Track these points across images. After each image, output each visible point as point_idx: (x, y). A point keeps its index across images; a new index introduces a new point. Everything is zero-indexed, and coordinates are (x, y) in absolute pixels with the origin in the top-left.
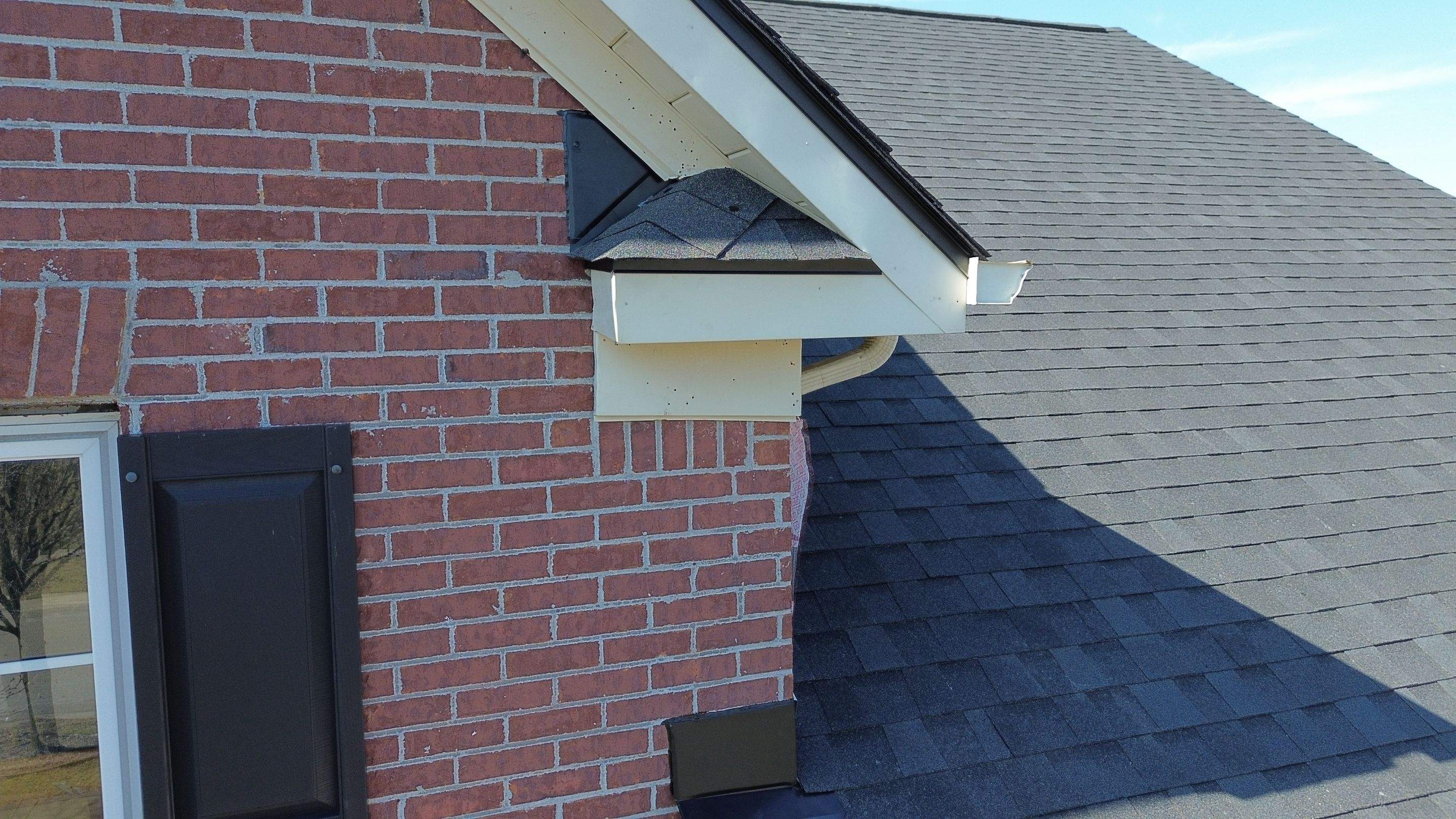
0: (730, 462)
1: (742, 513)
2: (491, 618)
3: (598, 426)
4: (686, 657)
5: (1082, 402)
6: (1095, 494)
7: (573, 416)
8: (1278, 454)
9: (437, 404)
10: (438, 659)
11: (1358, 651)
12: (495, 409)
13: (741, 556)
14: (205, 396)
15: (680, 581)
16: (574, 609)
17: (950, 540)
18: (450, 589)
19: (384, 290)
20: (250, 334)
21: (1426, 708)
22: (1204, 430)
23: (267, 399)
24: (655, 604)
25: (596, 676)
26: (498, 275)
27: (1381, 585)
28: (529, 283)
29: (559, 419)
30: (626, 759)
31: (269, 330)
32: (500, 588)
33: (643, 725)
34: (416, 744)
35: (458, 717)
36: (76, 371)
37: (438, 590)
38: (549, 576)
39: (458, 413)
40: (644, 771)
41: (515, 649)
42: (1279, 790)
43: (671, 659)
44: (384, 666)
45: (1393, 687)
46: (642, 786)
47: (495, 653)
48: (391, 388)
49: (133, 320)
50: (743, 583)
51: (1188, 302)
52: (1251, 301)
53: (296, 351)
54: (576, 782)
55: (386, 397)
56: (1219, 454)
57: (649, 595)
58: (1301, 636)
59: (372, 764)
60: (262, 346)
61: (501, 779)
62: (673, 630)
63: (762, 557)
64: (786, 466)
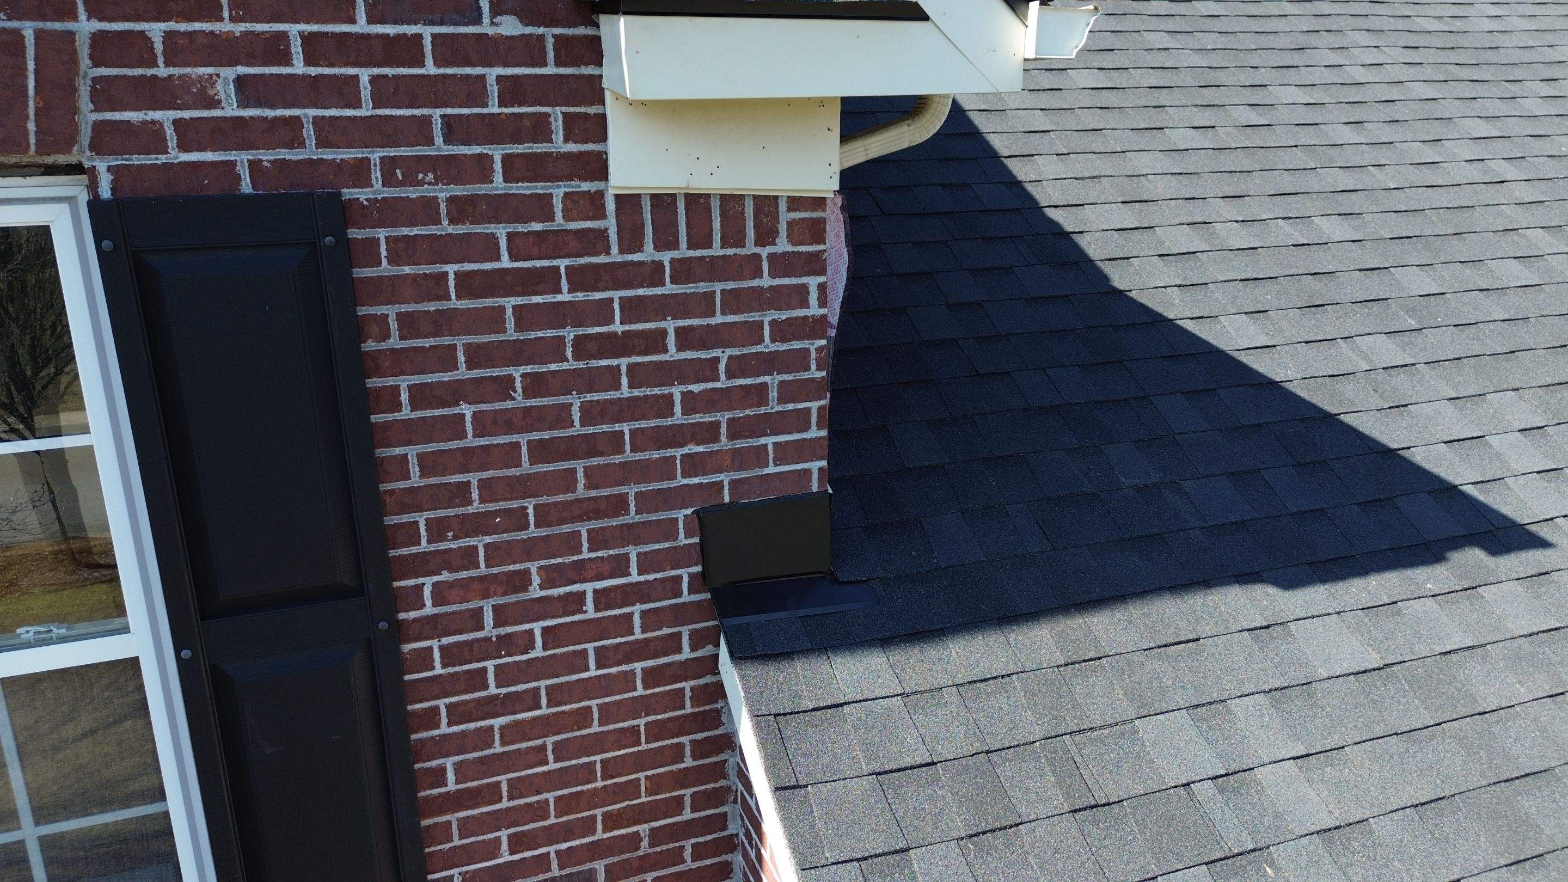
0: (760, 242)
1: (776, 298)
2: (508, 404)
3: (613, 198)
4: (716, 447)
5: (1159, 187)
6: (1165, 287)
7: (585, 186)
8: (1368, 244)
9: (434, 172)
10: (455, 444)
11: (1424, 448)
12: (498, 177)
13: (773, 345)
14: (177, 157)
15: (708, 370)
16: (596, 397)
17: (1003, 336)
18: (463, 372)
19: (366, 37)
20: (219, 86)
21: (1489, 504)
22: (1290, 218)
23: (246, 162)
24: (682, 393)
25: (623, 465)
26: (495, 20)
27: (1459, 382)
28: (529, 30)
29: (571, 190)
30: (657, 547)
31: (240, 81)
32: (517, 373)
33: (674, 514)
34: (438, 530)
35: (480, 504)
36: (31, 126)
37: (450, 373)
38: (568, 362)
39: (457, 181)
40: (677, 558)
41: (535, 436)
42: (1323, 581)
43: (700, 449)
44: (398, 451)
45: (1457, 483)
46: (673, 573)
47: (515, 440)
48: (383, 152)
49: (88, 71)
50: (775, 373)
51: (1292, 76)
52: (1360, 74)
53: (273, 107)
54: (606, 568)
55: (378, 161)
56: (1303, 245)
57: (676, 383)
58: (1367, 432)
59: (394, 548)
60: (234, 100)
61: (528, 565)
62: (702, 420)
63: (796, 345)
64: (822, 247)
